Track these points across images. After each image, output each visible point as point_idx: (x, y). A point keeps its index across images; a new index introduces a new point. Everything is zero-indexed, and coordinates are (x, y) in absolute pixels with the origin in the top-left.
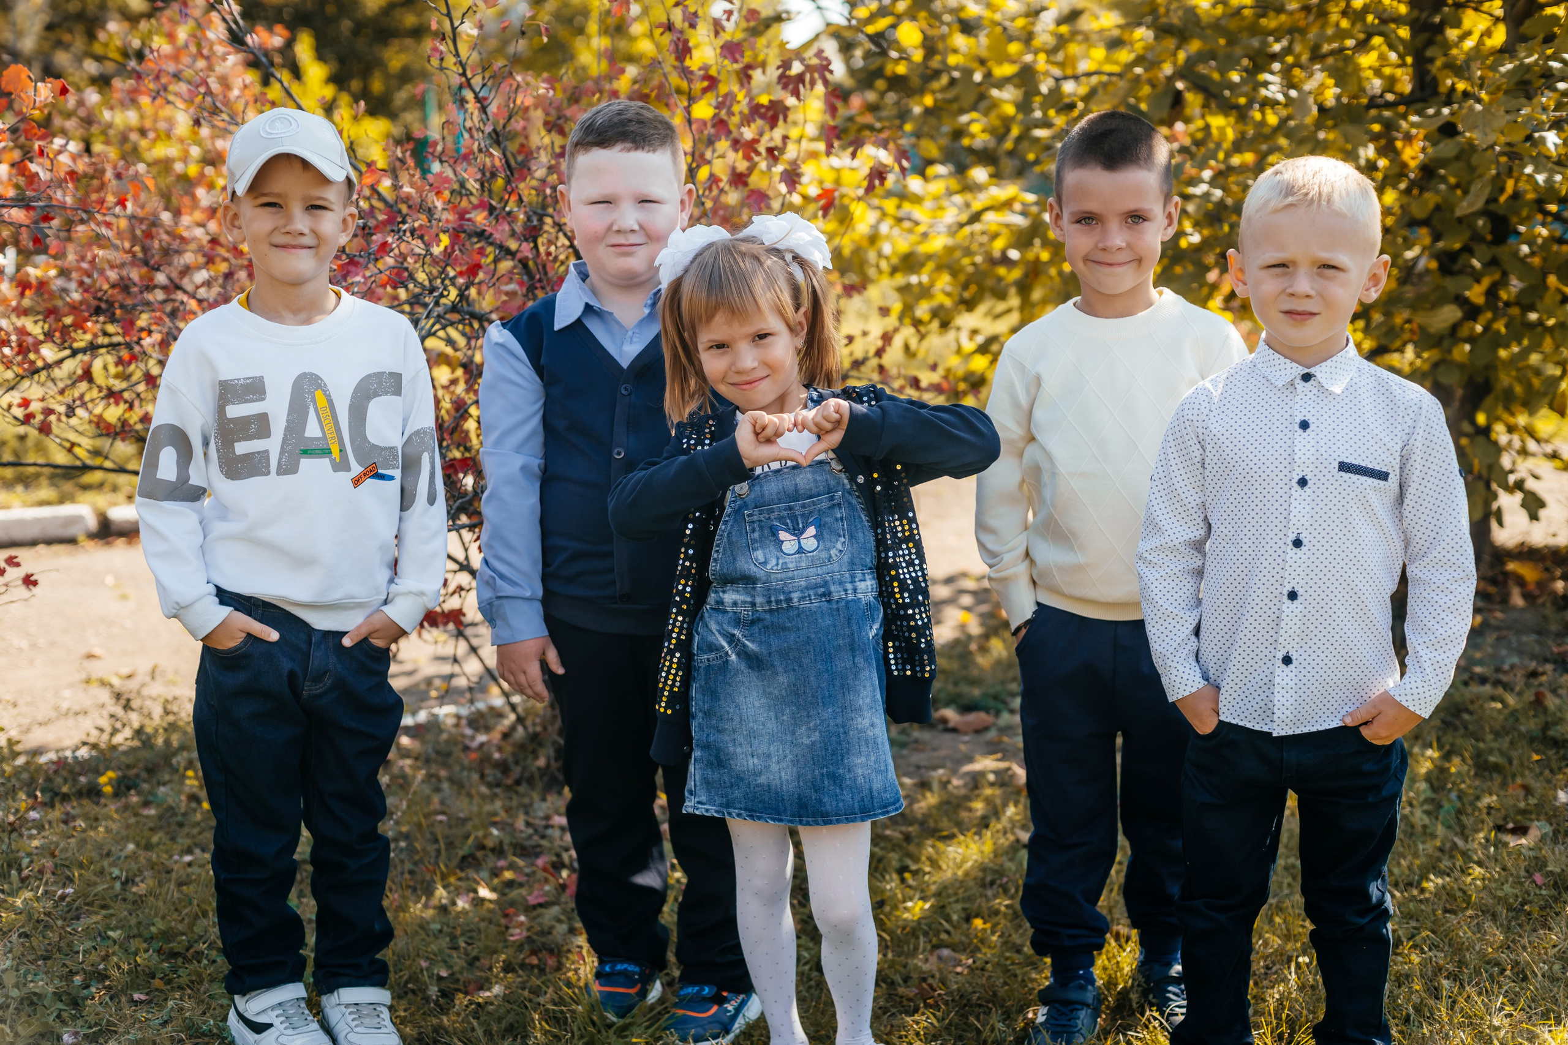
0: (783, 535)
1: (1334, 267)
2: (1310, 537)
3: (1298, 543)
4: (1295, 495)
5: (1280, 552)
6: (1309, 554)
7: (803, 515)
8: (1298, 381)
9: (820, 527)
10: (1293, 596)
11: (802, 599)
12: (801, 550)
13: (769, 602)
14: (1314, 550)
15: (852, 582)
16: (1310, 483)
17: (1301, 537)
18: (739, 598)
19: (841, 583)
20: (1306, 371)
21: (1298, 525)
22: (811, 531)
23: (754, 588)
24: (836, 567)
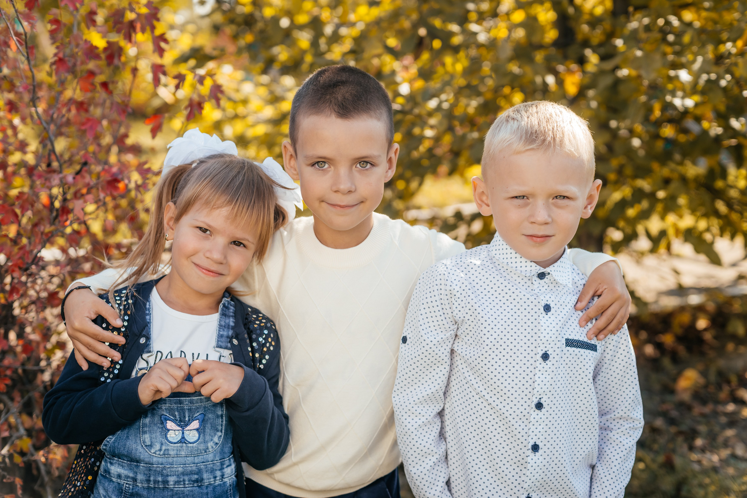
0: (170, 425)
1: (568, 198)
2: (549, 401)
3: (539, 406)
4: (540, 367)
5: (525, 412)
6: (547, 415)
7: (190, 410)
8: (535, 278)
9: (203, 422)
10: (535, 448)
11: (177, 482)
12: (183, 440)
13: (148, 481)
14: (551, 411)
15: (221, 469)
16: (551, 357)
17: (542, 401)
18: (123, 472)
19: (212, 471)
20: (542, 270)
21: (541, 391)
22: (195, 424)
23: (137, 466)
24: (210, 457)
